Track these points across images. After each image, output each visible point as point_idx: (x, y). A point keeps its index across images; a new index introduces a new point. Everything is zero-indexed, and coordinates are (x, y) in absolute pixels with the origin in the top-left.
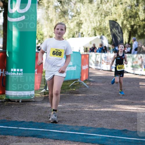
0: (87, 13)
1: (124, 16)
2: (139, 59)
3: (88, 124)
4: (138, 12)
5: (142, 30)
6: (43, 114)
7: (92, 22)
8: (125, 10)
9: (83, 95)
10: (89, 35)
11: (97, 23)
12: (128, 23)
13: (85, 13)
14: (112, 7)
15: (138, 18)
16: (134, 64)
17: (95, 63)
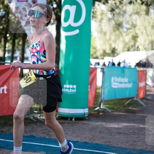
0: (143, 26)
3: (146, 147)
6: (97, 134)
7: (149, 35)
9: (140, 115)
10: (145, 49)
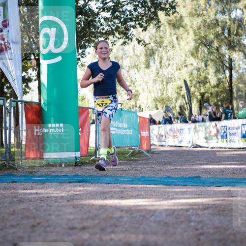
0: (144, 81)
1: (190, 81)
2: (213, 128)
4: (207, 75)
5: (215, 99)
7: (152, 91)
8: (191, 74)
11: (158, 93)
12: (197, 90)
13: (141, 81)
14: (175, 72)
15: (208, 84)
16: (207, 135)
17: (158, 137)
